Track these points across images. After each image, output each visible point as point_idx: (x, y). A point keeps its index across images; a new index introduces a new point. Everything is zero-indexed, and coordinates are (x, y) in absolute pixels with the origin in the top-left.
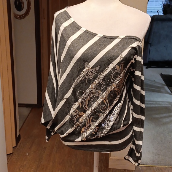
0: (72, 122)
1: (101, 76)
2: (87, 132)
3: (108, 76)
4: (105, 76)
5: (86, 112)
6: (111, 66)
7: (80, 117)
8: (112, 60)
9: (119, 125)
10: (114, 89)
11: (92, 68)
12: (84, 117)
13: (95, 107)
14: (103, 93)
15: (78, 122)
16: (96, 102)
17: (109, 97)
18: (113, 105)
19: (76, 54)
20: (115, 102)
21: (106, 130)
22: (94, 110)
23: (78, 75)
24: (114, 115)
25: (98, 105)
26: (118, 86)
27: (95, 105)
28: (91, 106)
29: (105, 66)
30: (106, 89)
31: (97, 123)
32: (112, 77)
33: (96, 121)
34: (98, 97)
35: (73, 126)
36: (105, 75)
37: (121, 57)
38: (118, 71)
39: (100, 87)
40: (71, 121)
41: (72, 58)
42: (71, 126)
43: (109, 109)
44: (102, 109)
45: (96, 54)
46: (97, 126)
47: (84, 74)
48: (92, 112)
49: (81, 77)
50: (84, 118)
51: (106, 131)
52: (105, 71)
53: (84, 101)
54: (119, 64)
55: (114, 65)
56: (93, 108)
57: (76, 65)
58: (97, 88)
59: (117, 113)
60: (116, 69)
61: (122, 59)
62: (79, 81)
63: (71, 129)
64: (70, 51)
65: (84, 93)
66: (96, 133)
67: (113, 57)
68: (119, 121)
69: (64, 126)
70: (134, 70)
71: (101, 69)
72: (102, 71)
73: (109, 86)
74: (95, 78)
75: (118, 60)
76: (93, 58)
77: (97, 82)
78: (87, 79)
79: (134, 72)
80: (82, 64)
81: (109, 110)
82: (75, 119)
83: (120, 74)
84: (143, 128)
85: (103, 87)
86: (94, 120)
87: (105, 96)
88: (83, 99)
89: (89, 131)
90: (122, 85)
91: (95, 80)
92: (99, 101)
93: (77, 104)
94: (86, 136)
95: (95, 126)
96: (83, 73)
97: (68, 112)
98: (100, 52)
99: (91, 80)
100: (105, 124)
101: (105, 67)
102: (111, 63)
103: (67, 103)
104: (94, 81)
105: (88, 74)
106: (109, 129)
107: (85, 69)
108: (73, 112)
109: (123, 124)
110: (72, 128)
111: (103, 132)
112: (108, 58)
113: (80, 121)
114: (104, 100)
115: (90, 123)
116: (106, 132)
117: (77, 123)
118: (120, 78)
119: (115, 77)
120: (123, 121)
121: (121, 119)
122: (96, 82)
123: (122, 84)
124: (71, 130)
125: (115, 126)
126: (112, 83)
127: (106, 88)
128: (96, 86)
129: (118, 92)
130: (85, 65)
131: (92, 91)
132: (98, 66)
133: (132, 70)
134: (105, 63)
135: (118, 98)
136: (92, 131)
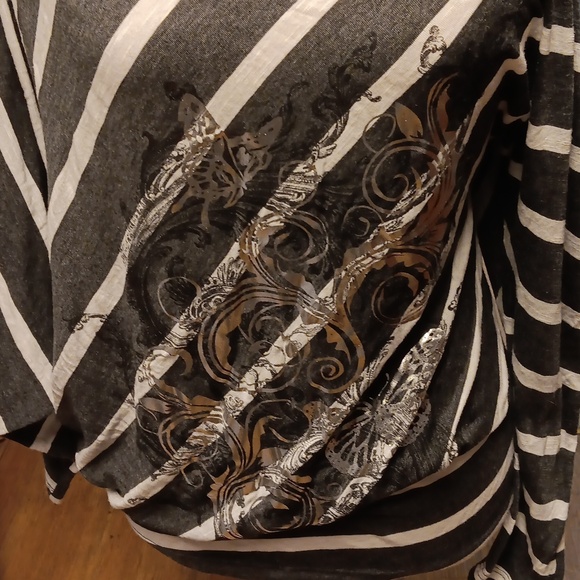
0: (151, 446)
1: (299, 184)
2: (247, 498)
3: (344, 182)
4: (327, 181)
5: (227, 397)
6: (362, 115)
7: (195, 424)
8: (367, 69)
9: (431, 451)
10: (388, 256)
11: (234, 129)
12: (217, 421)
13: (278, 370)
14: (319, 287)
15: (183, 449)
16: (280, 342)
17: (363, 309)
18: (390, 348)
19: (109, 37)
20: (402, 331)
21: (354, 486)
22: (270, 384)
23: (145, 184)
24: (398, 399)
25: (295, 360)
26: (417, 241)
27: (276, 357)
28: (254, 360)
29: (318, 114)
30: (340, 263)
31: (295, 456)
32: (369, 186)
33: (292, 445)
34: (288, 314)
35: (158, 466)
36: (320, 172)
37: (431, 46)
38: (409, 144)
39: (296, 249)
40: (145, 439)
41: (87, 66)
42: (150, 466)
43: (364, 374)
44: (319, 381)
45: (253, 36)
46: (300, 472)
47: (179, 174)
48: (258, 397)
49: (165, 195)
50: (220, 427)
51: (354, 495)
52: (323, 151)
53: (206, 337)
54: (414, 97)
55: (381, 108)
56: (265, 374)
57: (118, 117)
58: (275, 258)
59: (419, 391)
60: (399, 135)
61: (434, 58)
62: (158, 220)
63: (148, 480)
64: (70, 18)
65: (200, 293)
66: (295, 508)
67: (373, 47)
68: (431, 427)
69: (117, 454)
70: (524, 117)
71: (296, 136)
72: (303, 152)
73: (357, 243)
74: (260, 195)
75: (405, 71)
76: (228, 61)
77: (276, 222)
78: (206, 207)
79: (521, 131)
80: (160, 110)
81: (363, 384)
82: (162, 432)
83: (424, 164)
84: (572, 431)
85: (318, 251)
86: (280, 438)
87: (332, 308)
88: (196, 326)
89: (256, 497)
90: (442, 228)
91: (263, 212)
92: (299, 333)
93: (165, 353)
94: (242, 520)
95: (285, 474)
96: (172, 166)
97: (123, 386)
98: (276, 18)
99: (234, 209)
100: (344, 457)
101: (318, 123)
102: (360, 90)
103: (111, 340)
104: (253, 214)
105: (208, 176)
106: (370, 480)
107: (184, 144)
108: (148, 395)
109: (455, 447)
110: (155, 477)
111: (339, 501)
112: (336, 60)
113: (194, 442)
114: (330, 330)
115: (255, 452)
116: (355, 501)
117: (181, 454)
118: (430, 190)
119: (394, 186)
120: (453, 431)
121: (445, 415)
122: (270, 219)
123: (440, 221)
124: (154, 487)
125: (407, 459)
126: (375, 222)
127: (336, 260)
128: (270, 246)
129: (421, 270)
130: (180, 113)
131: (247, 275)
132: (268, 119)
133: (509, 119)
134: (317, 93)
135: (422, 308)
136: (271, 496)
